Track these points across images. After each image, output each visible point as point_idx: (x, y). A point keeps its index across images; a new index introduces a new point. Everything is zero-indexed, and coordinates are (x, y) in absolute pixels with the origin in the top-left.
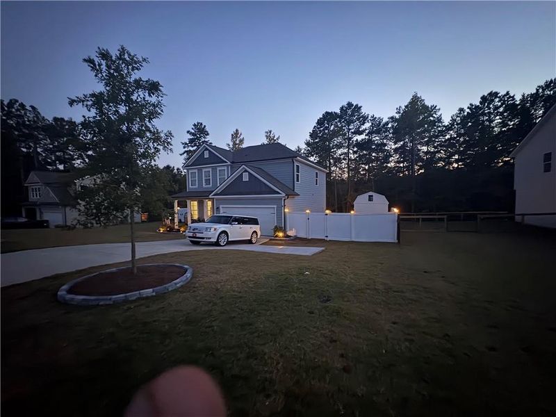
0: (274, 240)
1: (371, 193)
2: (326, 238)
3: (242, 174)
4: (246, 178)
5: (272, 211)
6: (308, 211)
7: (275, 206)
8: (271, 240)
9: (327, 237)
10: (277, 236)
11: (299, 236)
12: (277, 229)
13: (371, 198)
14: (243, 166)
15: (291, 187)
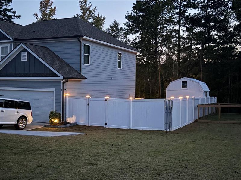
0: (48, 126)
1: (185, 79)
2: (105, 126)
3: (21, 53)
4: (24, 58)
5: (50, 95)
6: (88, 96)
7: (54, 90)
8: (45, 126)
9: (106, 124)
10: (52, 123)
11: (78, 123)
12: (53, 115)
13: (184, 85)
14: (22, 45)
15: (78, 70)
